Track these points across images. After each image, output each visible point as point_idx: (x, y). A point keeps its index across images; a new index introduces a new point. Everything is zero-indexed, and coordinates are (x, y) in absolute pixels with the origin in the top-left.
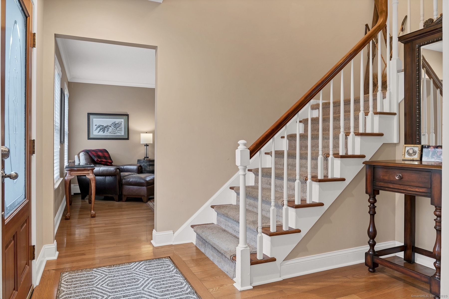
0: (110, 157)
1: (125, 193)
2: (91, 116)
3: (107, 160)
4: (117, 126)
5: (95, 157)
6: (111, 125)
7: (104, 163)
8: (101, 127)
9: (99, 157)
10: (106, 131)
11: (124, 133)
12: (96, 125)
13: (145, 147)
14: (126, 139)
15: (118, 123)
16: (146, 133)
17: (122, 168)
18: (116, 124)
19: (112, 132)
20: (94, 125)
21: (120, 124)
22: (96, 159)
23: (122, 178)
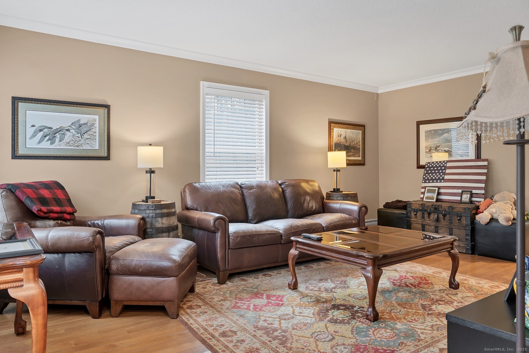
0: (69, 200)
1: (117, 294)
2: (21, 106)
3: (63, 206)
4: (84, 129)
5: (32, 201)
6: (70, 126)
7: (56, 215)
8: (46, 130)
9: (43, 201)
10: (57, 140)
11: (100, 145)
12: (33, 126)
13: (149, 175)
14: (104, 157)
15: (86, 124)
16: (150, 145)
17: (100, 224)
18: (80, 126)
19: (72, 142)
20: (28, 125)
21: (89, 126)
22: (35, 208)
23: (107, 254)
